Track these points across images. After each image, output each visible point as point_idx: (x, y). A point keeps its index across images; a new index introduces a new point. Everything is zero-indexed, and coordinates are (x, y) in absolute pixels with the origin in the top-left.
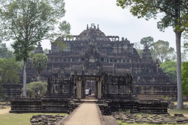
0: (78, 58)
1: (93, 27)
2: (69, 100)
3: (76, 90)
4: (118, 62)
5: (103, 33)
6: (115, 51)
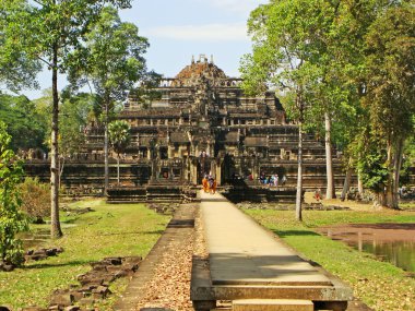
0: (177, 119)
1: (202, 60)
2: (182, 188)
3: (189, 175)
4: (247, 123)
5: (220, 70)
6: (243, 106)
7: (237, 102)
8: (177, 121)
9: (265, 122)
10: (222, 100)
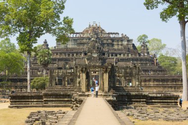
0: (81, 53)
1: (95, 25)
2: (73, 94)
3: (79, 83)
4: (118, 56)
5: (103, 30)
6: (116, 47)
7: (113, 45)
8: (81, 54)
9: (128, 56)
10: (105, 44)
